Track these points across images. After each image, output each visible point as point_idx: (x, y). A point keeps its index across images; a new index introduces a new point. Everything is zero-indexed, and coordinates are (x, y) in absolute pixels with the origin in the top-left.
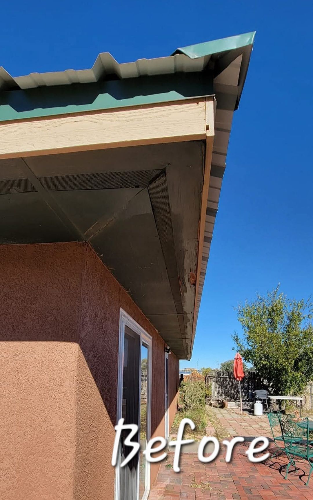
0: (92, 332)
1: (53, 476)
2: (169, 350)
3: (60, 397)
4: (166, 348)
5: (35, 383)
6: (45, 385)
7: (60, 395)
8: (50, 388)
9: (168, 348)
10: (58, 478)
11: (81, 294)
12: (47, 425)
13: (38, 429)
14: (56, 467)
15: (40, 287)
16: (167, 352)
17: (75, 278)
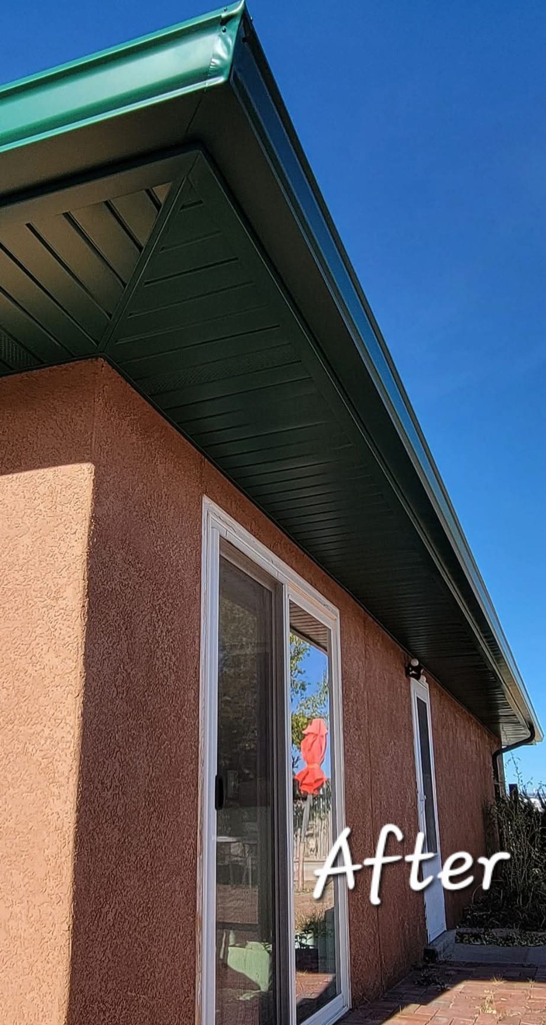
0: (120, 514)
1: (43, 759)
2: (417, 669)
3: (56, 618)
4: (410, 665)
5: (16, 599)
6: (32, 600)
7: (57, 614)
8: (41, 605)
9: (416, 663)
10: (50, 760)
11: (93, 440)
12: (35, 669)
13: (19, 677)
14: (49, 741)
15: (28, 438)
16: (413, 676)
17: (83, 415)
